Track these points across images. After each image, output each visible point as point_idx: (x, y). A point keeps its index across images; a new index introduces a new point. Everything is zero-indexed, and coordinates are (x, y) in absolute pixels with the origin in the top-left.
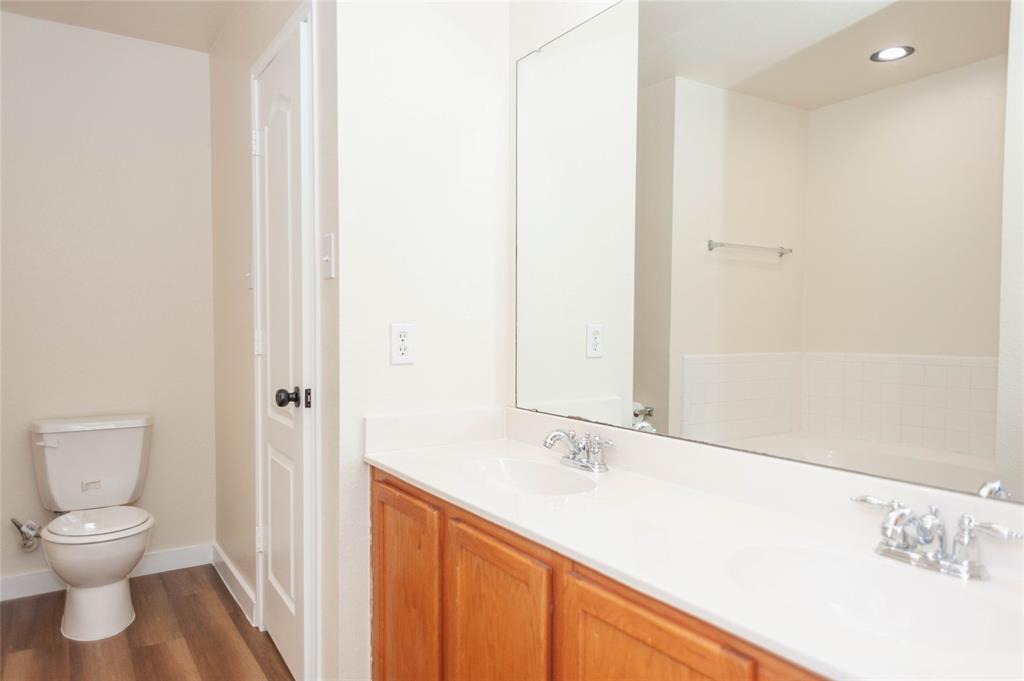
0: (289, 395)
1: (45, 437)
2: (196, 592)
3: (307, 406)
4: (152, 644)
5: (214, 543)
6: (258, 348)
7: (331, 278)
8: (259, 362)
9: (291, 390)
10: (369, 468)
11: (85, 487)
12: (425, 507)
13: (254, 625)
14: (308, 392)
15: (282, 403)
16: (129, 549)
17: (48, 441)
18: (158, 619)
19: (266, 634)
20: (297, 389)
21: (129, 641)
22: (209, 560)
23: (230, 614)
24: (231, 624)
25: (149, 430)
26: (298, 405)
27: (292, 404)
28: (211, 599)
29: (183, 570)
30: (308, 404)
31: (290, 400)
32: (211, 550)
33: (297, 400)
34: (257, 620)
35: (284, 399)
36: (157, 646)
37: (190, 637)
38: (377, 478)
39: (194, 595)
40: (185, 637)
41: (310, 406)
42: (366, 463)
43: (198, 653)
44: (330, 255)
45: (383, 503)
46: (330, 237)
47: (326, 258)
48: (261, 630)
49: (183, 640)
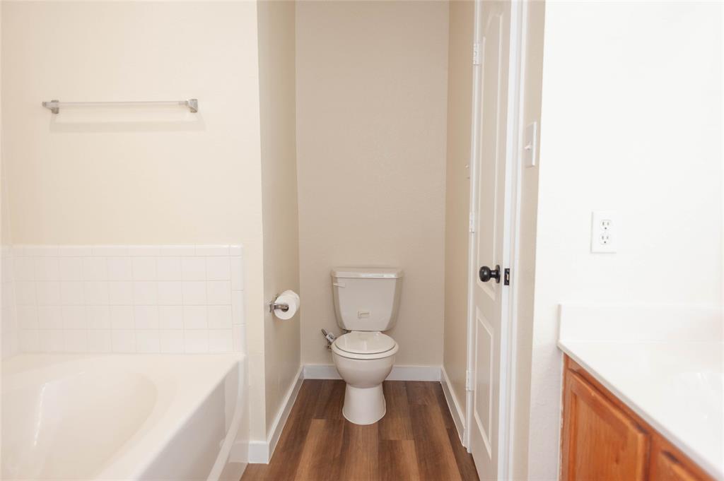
0: (491, 272)
1: (339, 280)
2: (427, 404)
3: (505, 284)
4: (392, 439)
5: (442, 367)
6: (472, 227)
7: (533, 166)
8: (472, 238)
9: (493, 268)
10: (563, 355)
11: (360, 316)
12: (627, 422)
13: (463, 445)
14: (507, 271)
15: (484, 279)
16: (382, 367)
17: (340, 283)
18: (399, 419)
19: (471, 455)
20: (498, 267)
21: (379, 431)
22: (438, 379)
23: (447, 429)
24: (447, 439)
25: (400, 281)
26: (498, 281)
27: (493, 280)
28: (436, 410)
29: (420, 382)
30: (507, 282)
31: (491, 276)
32: (440, 372)
33: (497, 277)
34: (466, 441)
35: (487, 274)
36: (396, 441)
37: (418, 441)
38: (570, 367)
39: (425, 406)
40: (414, 439)
41: (508, 284)
42: (559, 349)
43: (422, 458)
44: (532, 144)
45: (575, 396)
46: (532, 126)
47: (527, 148)
48: (469, 452)
49: (413, 441)
